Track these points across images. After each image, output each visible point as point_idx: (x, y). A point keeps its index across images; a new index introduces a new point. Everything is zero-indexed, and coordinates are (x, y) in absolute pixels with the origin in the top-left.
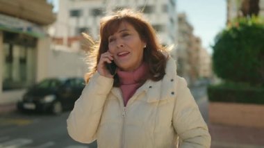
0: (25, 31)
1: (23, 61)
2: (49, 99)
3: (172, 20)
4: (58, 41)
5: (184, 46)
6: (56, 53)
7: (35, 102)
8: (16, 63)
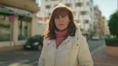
0: (27, 15)
1: (26, 28)
2: (36, 44)
3: (91, 9)
4: (41, 19)
5: (97, 21)
6: (39, 24)
7: (31, 45)
8: (23, 28)
